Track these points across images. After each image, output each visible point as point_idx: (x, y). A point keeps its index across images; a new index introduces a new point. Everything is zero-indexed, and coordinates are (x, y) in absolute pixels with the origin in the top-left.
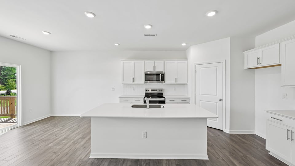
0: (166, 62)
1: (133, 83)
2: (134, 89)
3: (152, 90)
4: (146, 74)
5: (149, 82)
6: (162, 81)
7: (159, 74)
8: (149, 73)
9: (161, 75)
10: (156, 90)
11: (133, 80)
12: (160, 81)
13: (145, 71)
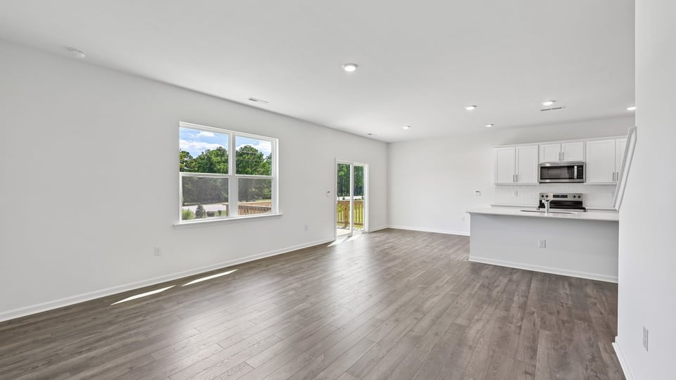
0: (588, 143)
1: (516, 184)
2: (517, 193)
3: (554, 196)
4: (542, 168)
5: (548, 181)
6: (578, 178)
7: (573, 167)
8: (548, 165)
9: (576, 167)
10: (566, 196)
11: (516, 178)
12: (573, 178)
13: (540, 163)
